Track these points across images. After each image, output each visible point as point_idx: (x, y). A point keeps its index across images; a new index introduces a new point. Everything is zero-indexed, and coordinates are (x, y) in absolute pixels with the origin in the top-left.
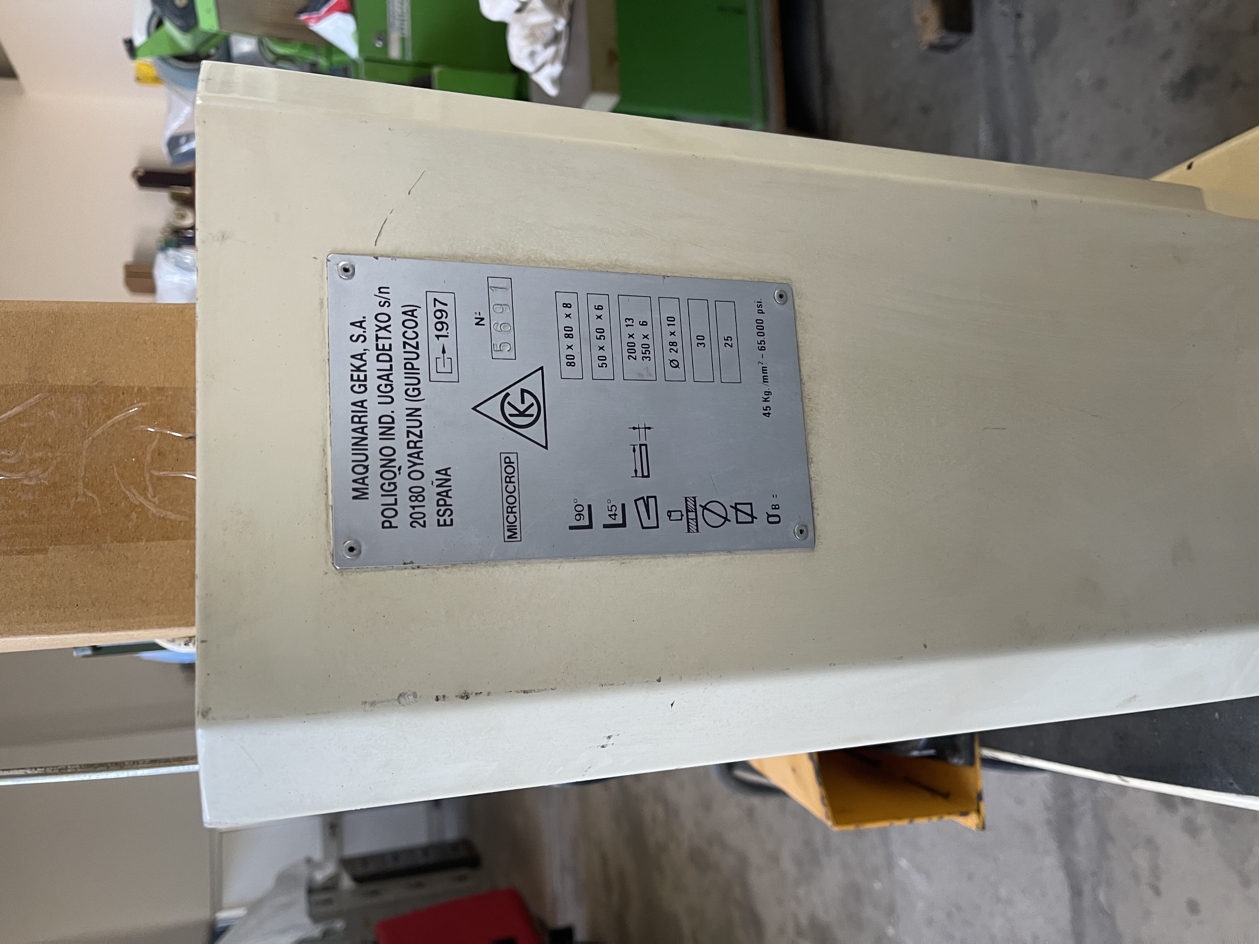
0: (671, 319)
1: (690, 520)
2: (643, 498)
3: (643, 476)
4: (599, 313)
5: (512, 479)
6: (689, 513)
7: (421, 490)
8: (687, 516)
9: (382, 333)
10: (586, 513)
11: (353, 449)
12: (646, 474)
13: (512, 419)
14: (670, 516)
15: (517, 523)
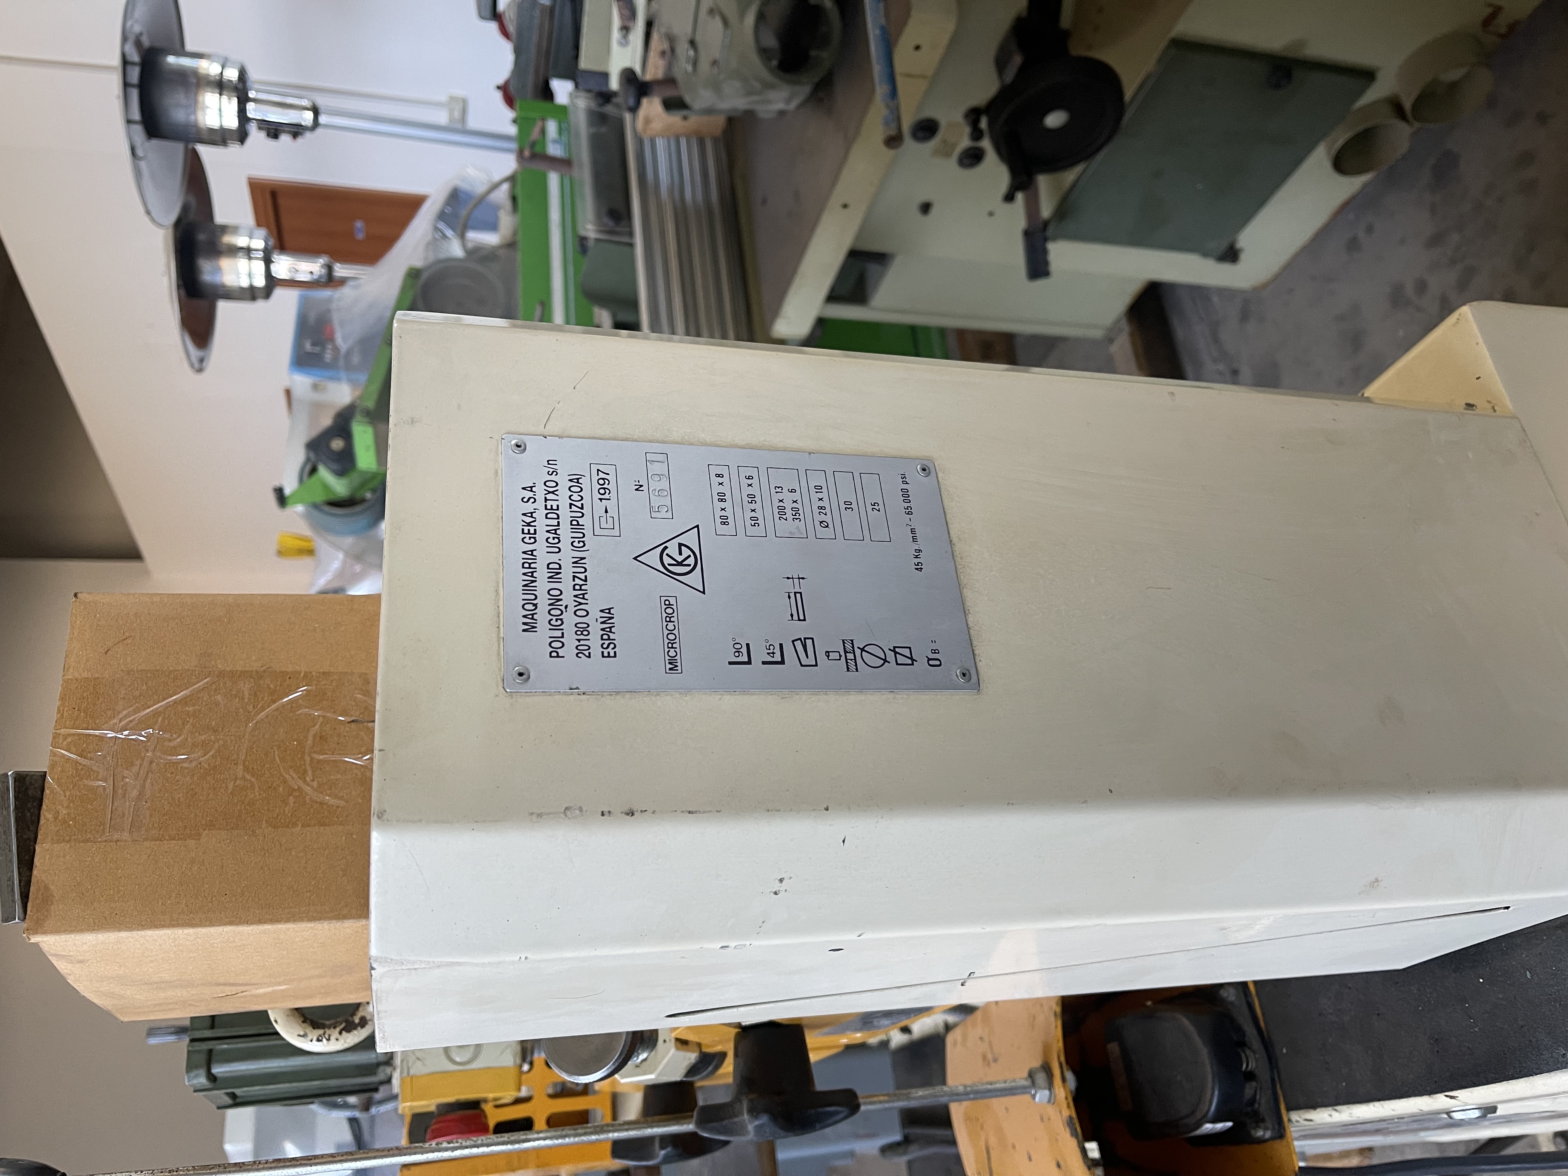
0: (818, 488)
1: (848, 661)
2: (800, 639)
3: (799, 620)
4: (750, 481)
5: (672, 619)
6: (847, 654)
7: (586, 626)
8: (846, 656)
9: (550, 496)
10: (744, 650)
11: (523, 590)
12: (802, 618)
13: (670, 568)
14: (828, 657)
15: (678, 657)
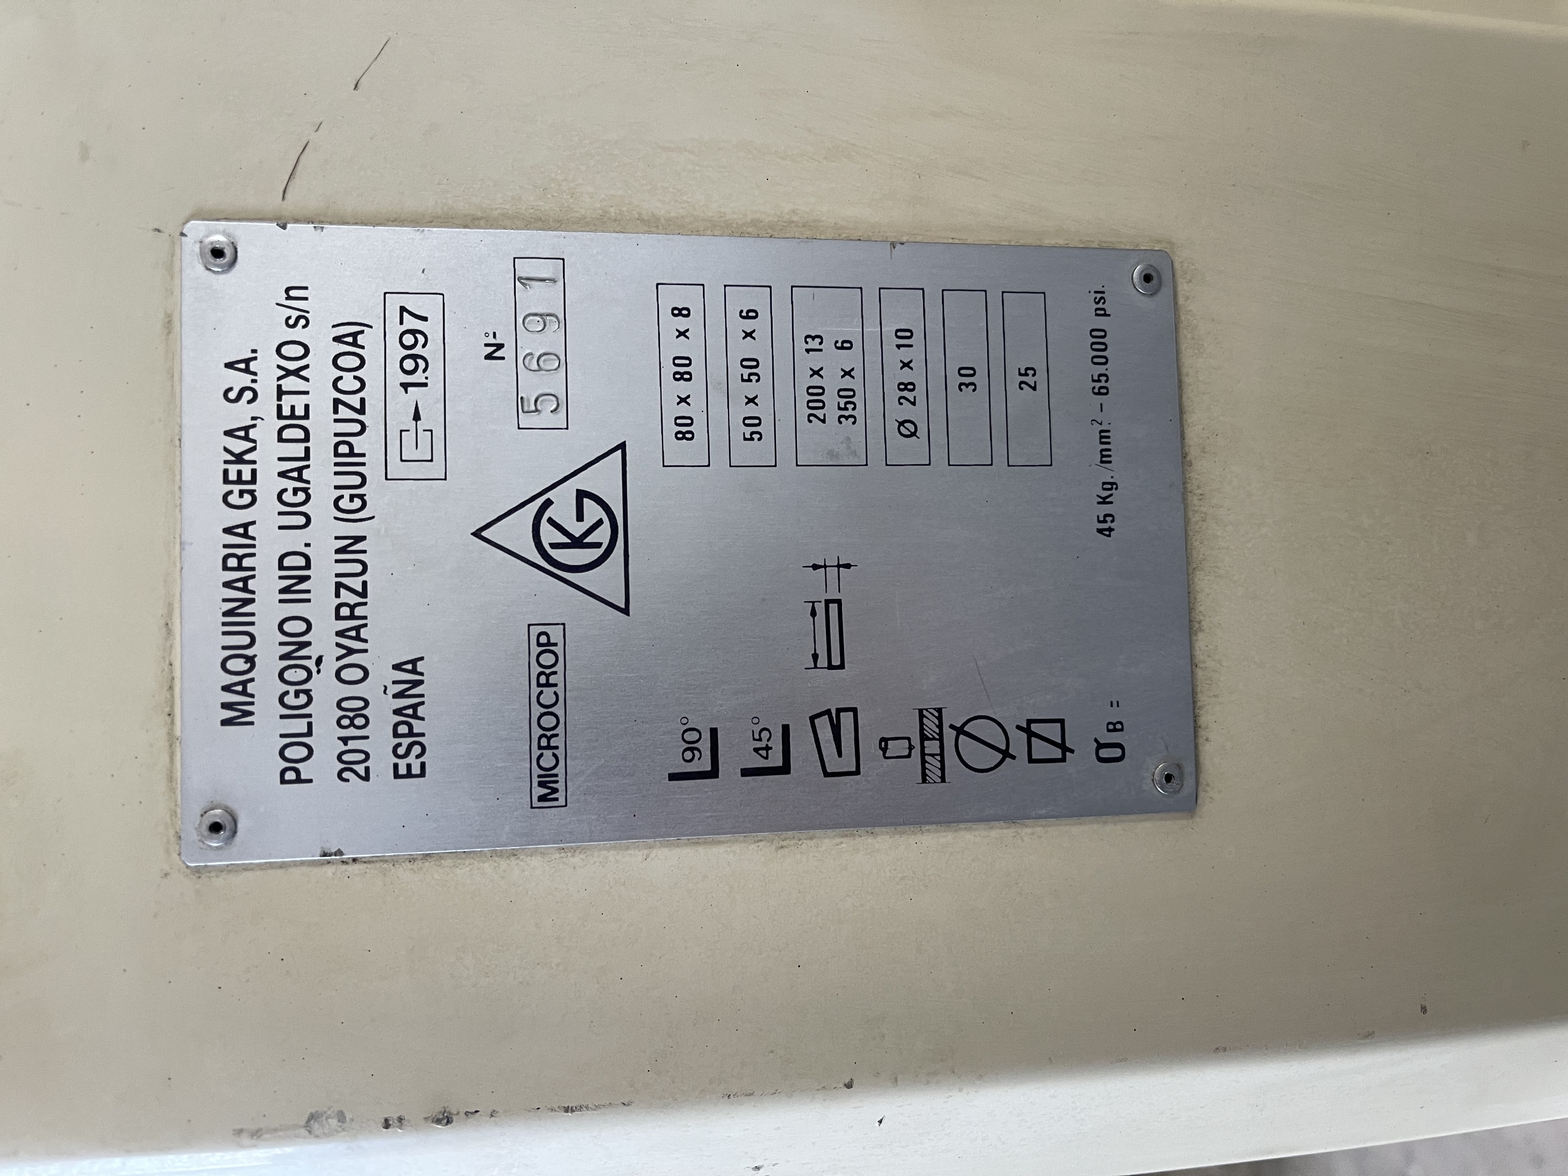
0: (904, 334)
1: (927, 758)
2: (828, 712)
3: (830, 667)
4: (749, 325)
5: (552, 679)
6: (926, 743)
7: (361, 704)
8: (923, 748)
9: (290, 384)
10: (705, 745)
11: (224, 624)
12: (836, 662)
13: (554, 553)
14: (884, 750)
15: (558, 770)
